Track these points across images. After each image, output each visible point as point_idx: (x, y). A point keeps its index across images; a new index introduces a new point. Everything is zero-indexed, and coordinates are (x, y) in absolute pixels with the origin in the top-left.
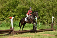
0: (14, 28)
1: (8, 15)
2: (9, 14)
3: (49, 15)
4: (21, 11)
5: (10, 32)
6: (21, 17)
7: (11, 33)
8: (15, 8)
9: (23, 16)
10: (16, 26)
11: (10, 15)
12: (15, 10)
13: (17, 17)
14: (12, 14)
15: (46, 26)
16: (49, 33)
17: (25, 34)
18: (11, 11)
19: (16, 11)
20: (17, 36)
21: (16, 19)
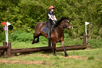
0: (10, 44)
1: (3, 19)
2: (4, 17)
3: (81, 19)
4: (28, 11)
5: (3, 51)
6: (27, 23)
7: (5, 53)
8: (16, 4)
9: (32, 20)
10: (18, 40)
11: (6, 19)
12: (17, 9)
13: (21, 22)
14: (10, 16)
15: (75, 40)
16: (77, 54)
17: (31, 55)
18: (7, 11)
19: (18, 11)
20: (15, 60)
21: (17, 26)
